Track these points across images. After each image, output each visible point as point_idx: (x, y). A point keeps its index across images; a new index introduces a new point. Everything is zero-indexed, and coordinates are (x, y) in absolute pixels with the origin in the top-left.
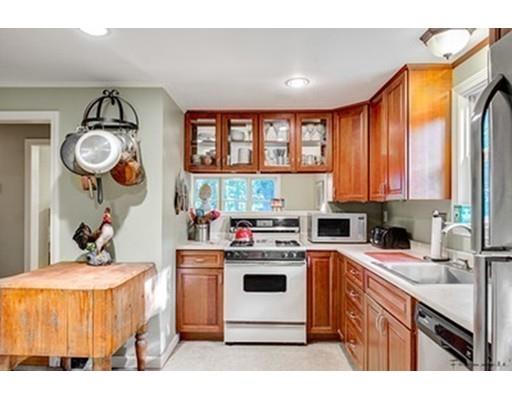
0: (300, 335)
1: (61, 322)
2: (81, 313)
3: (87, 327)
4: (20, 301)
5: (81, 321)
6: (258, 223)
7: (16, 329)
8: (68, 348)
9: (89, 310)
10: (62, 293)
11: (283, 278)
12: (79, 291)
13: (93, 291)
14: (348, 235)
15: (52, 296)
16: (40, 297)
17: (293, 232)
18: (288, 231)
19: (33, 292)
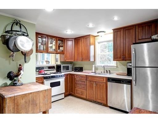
0: (63, 96)
1: (38, 102)
2: (44, 97)
3: (46, 101)
4: (23, 99)
5: (44, 100)
6: (44, 68)
7: (21, 110)
8: (40, 110)
9: (46, 96)
10: (38, 92)
11: (59, 82)
12: (43, 90)
13: (48, 89)
14: (68, 70)
15: (35, 94)
16: (30, 95)
17: (53, 70)
18: (52, 70)
19: (28, 94)
